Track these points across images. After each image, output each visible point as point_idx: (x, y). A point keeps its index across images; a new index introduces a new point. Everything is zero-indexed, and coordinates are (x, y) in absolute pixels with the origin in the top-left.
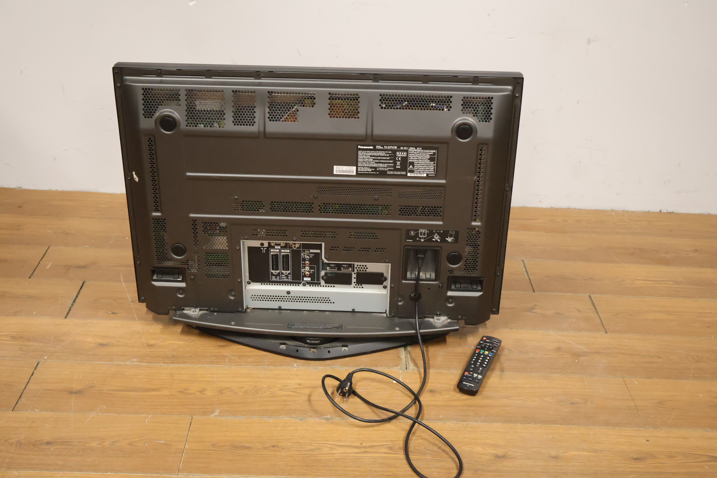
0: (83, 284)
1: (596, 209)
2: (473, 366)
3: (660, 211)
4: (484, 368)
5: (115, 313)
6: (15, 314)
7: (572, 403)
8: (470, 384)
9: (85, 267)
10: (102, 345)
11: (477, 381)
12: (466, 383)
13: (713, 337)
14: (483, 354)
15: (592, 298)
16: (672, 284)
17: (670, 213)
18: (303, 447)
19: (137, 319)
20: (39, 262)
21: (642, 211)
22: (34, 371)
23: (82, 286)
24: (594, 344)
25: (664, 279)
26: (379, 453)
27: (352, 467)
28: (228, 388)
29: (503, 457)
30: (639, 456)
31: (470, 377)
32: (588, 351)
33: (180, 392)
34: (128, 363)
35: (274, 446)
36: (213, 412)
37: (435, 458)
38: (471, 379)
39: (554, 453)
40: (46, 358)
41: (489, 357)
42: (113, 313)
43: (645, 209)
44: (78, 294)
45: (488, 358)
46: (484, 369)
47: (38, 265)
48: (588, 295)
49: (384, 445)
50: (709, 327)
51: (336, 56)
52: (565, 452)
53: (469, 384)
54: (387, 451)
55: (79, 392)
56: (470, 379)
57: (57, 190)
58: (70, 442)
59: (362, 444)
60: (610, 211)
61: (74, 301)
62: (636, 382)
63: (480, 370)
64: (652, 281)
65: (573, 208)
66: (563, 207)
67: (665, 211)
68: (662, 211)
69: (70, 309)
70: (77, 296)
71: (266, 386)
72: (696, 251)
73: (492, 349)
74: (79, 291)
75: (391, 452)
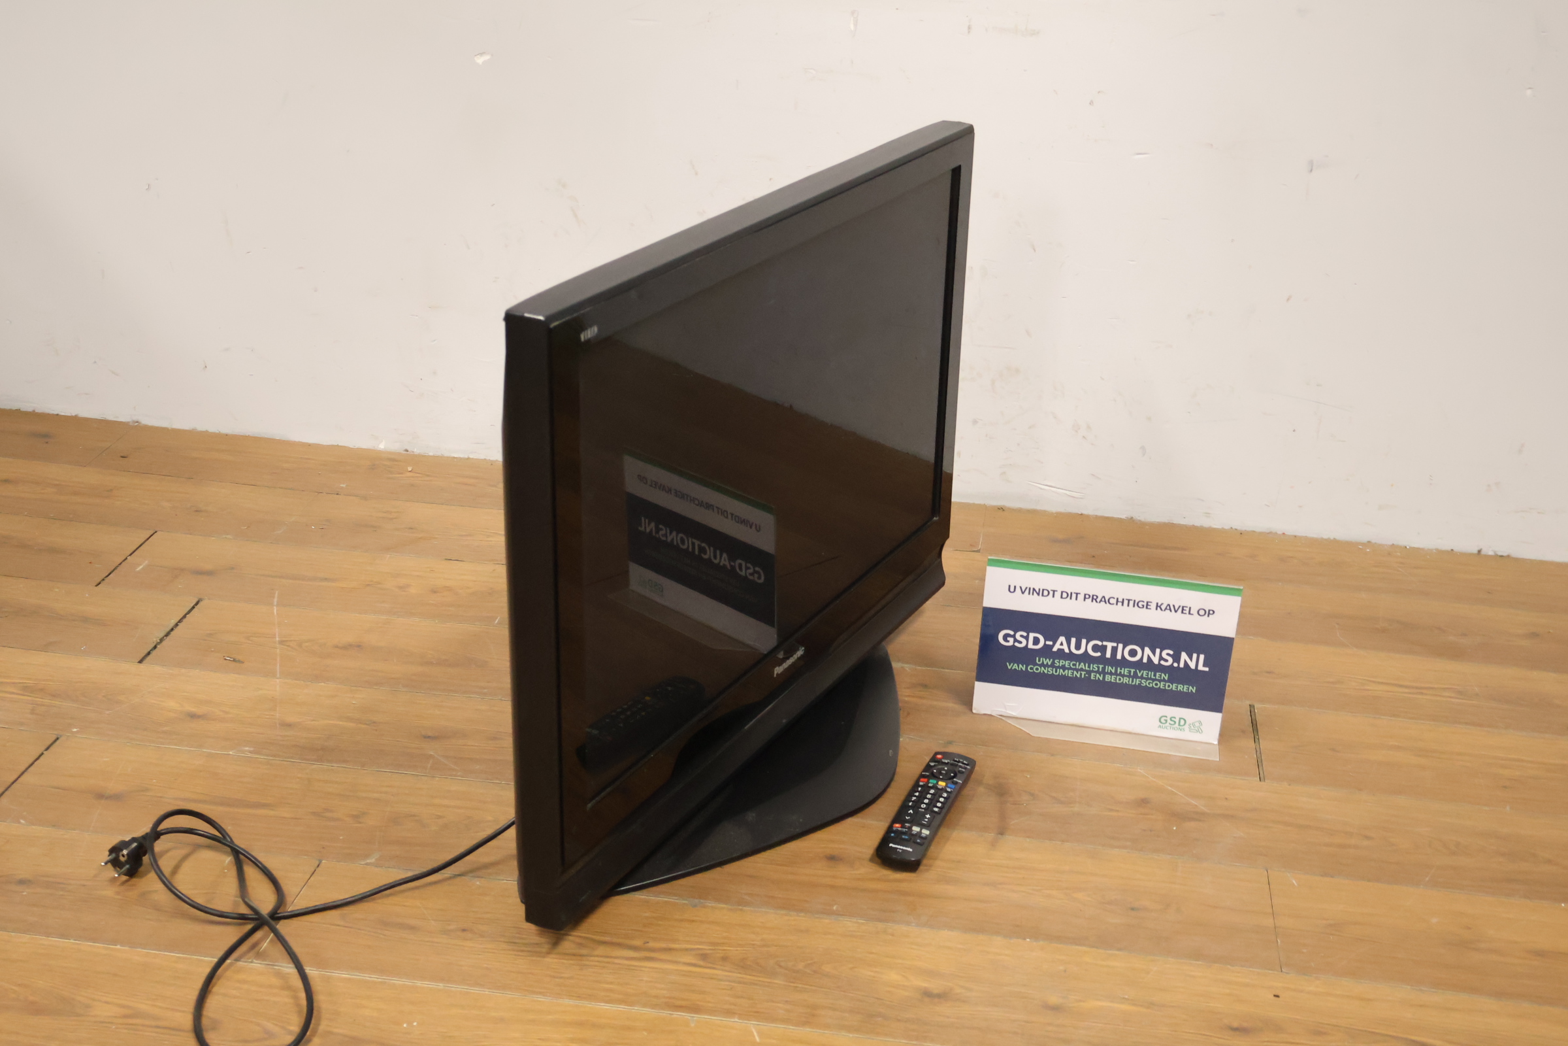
0: (197, 604)
1: (1332, 538)
2: (911, 811)
3: (1479, 551)
4: (934, 814)
5: (239, 662)
6: (46, 647)
7: (1133, 909)
8: (904, 848)
9: (210, 573)
10: (193, 716)
11: (918, 841)
12: (895, 844)
13: (1508, 808)
14: (934, 787)
15: (1256, 711)
16: (1450, 697)
17: (1502, 556)
18: (524, 936)
19: (278, 676)
20: (126, 558)
21: (1437, 550)
22: (45, 752)
23: (193, 607)
24: (1226, 799)
25: (1436, 686)
26: (677, 962)
27: (611, 983)
28: (414, 816)
29: (942, 996)
30: (1245, 1025)
31: (905, 833)
32: (1208, 811)
33: (314, 813)
34: (231, 753)
35: (464, 930)
36: (367, 856)
37: (792, 984)
38: (906, 837)
39: (1054, 999)
40: (75, 730)
41: (947, 792)
42: (234, 660)
43: (1445, 544)
44: (180, 621)
45: (945, 795)
46: (934, 817)
47: (120, 564)
48: (1248, 703)
49: (692, 949)
50: (1505, 787)
51: (770, 179)
52: (1080, 1001)
53: (901, 847)
54: (694, 961)
55: (116, 797)
56: (903, 837)
57: (207, 431)
58: (64, 884)
59: (648, 943)
60: (1363, 544)
61: (167, 635)
62: (1294, 882)
63: (926, 818)
64: (1406, 687)
65: (1281, 533)
66: (1258, 530)
67: (1491, 553)
68: (1483, 553)
69: (155, 647)
70: (177, 625)
71: (490, 818)
72: (1534, 635)
73: (954, 777)
74: (184, 617)
75: (701, 963)
